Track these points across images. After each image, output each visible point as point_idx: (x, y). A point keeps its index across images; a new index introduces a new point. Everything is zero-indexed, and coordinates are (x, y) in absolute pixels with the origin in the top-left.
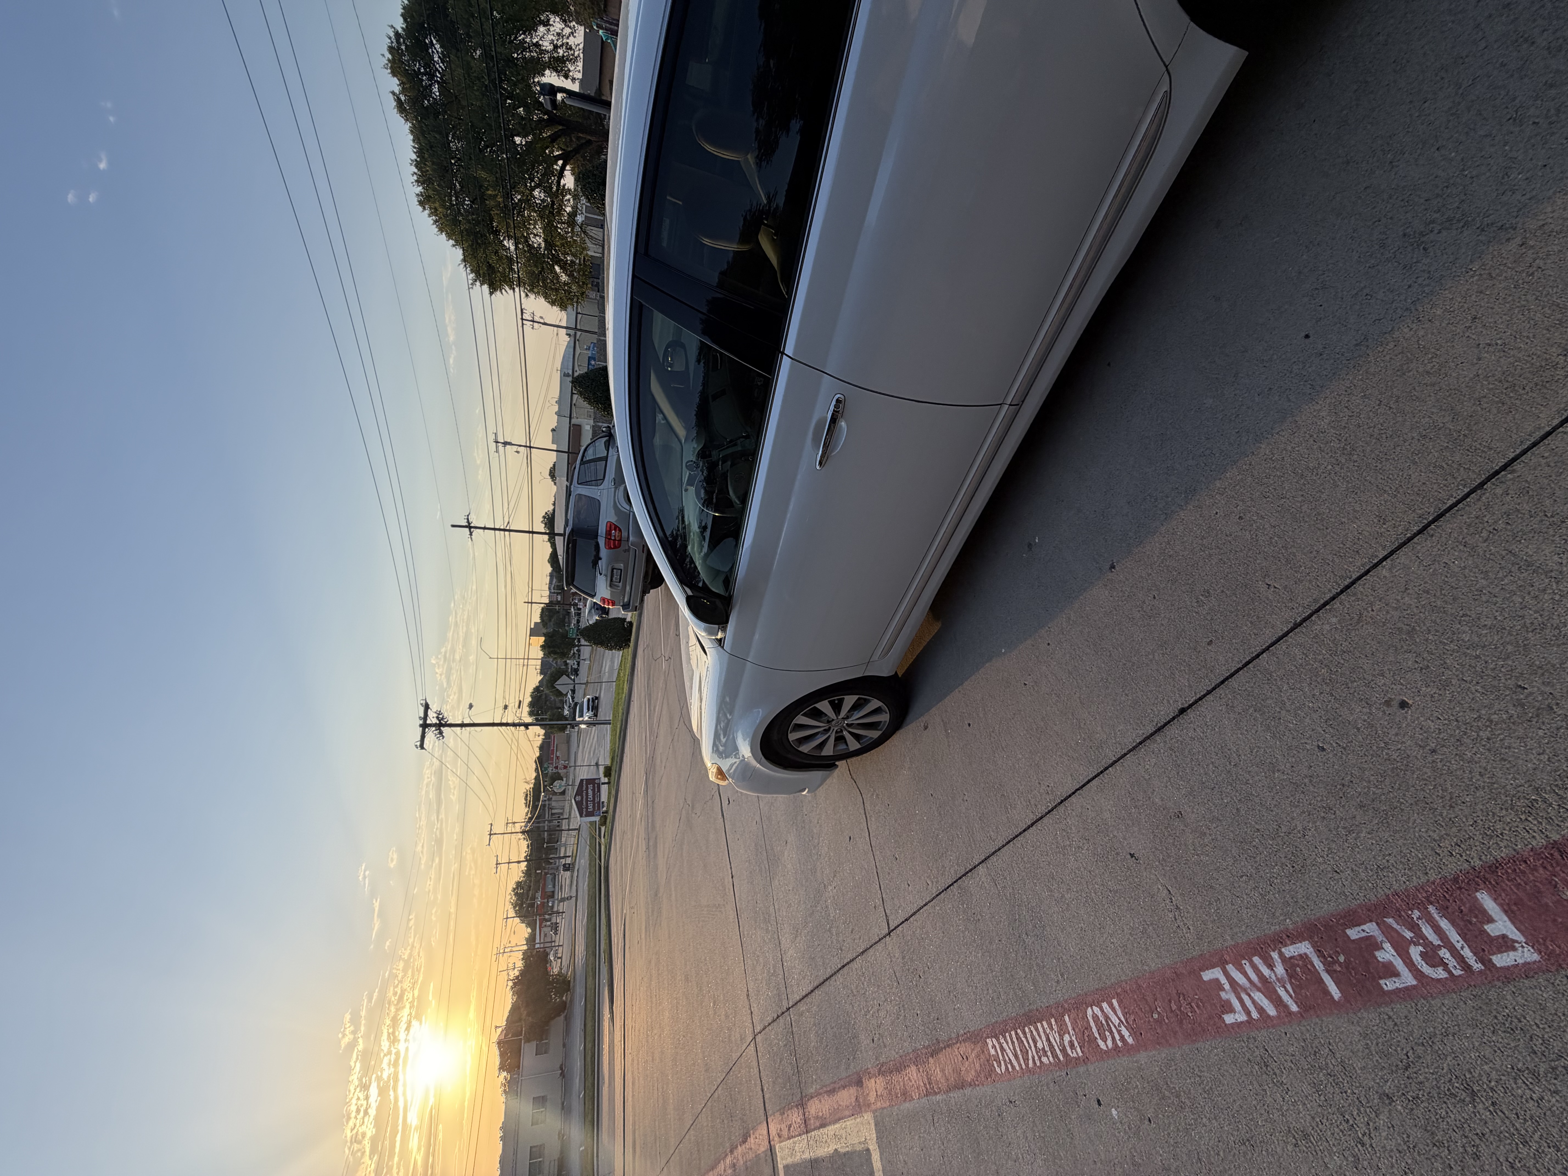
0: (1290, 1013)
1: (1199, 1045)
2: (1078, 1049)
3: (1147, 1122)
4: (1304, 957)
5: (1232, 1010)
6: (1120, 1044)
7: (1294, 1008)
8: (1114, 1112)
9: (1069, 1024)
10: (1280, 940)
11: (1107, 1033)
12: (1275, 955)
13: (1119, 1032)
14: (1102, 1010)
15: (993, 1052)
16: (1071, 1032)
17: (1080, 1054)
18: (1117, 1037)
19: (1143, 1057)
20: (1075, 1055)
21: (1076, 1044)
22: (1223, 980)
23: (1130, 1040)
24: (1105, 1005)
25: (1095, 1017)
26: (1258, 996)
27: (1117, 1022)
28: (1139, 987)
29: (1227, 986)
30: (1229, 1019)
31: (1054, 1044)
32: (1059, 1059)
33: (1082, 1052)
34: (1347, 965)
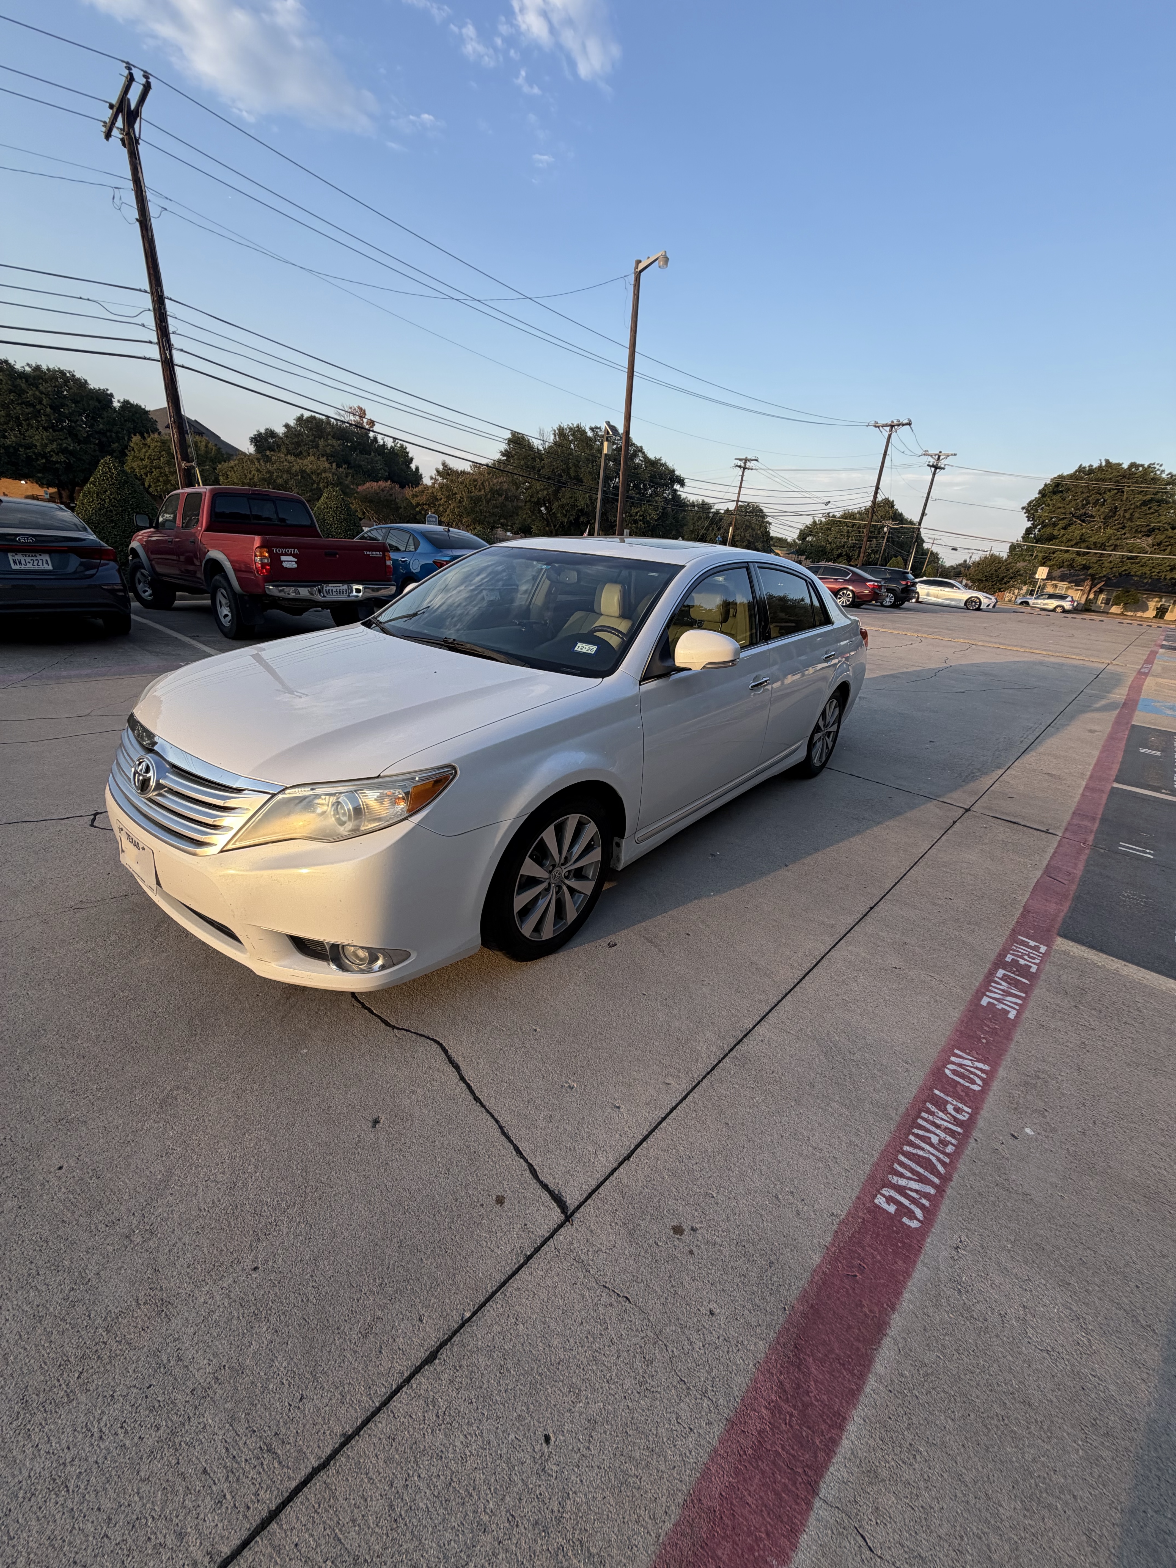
0: (1024, 998)
1: (1015, 1039)
2: (966, 1109)
3: (1046, 1114)
4: (1004, 975)
5: (1009, 1012)
6: (984, 1076)
7: (1024, 995)
8: (1028, 1130)
9: (942, 1095)
10: (991, 973)
11: (972, 1076)
12: (996, 979)
13: (976, 1068)
14: (953, 1063)
15: (892, 1209)
16: (949, 1099)
17: (969, 1110)
18: (979, 1073)
19: (1002, 1072)
20: (967, 1116)
21: (960, 1105)
22: (992, 1001)
23: (987, 1068)
24: (953, 1059)
25: (954, 1072)
26: (1009, 998)
27: (969, 1063)
28: (961, 1032)
29: (996, 1002)
30: (1012, 1015)
31: (946, 1124)
32: (959, 1133)
33: (969, 1107)
34: (1017, 970)
